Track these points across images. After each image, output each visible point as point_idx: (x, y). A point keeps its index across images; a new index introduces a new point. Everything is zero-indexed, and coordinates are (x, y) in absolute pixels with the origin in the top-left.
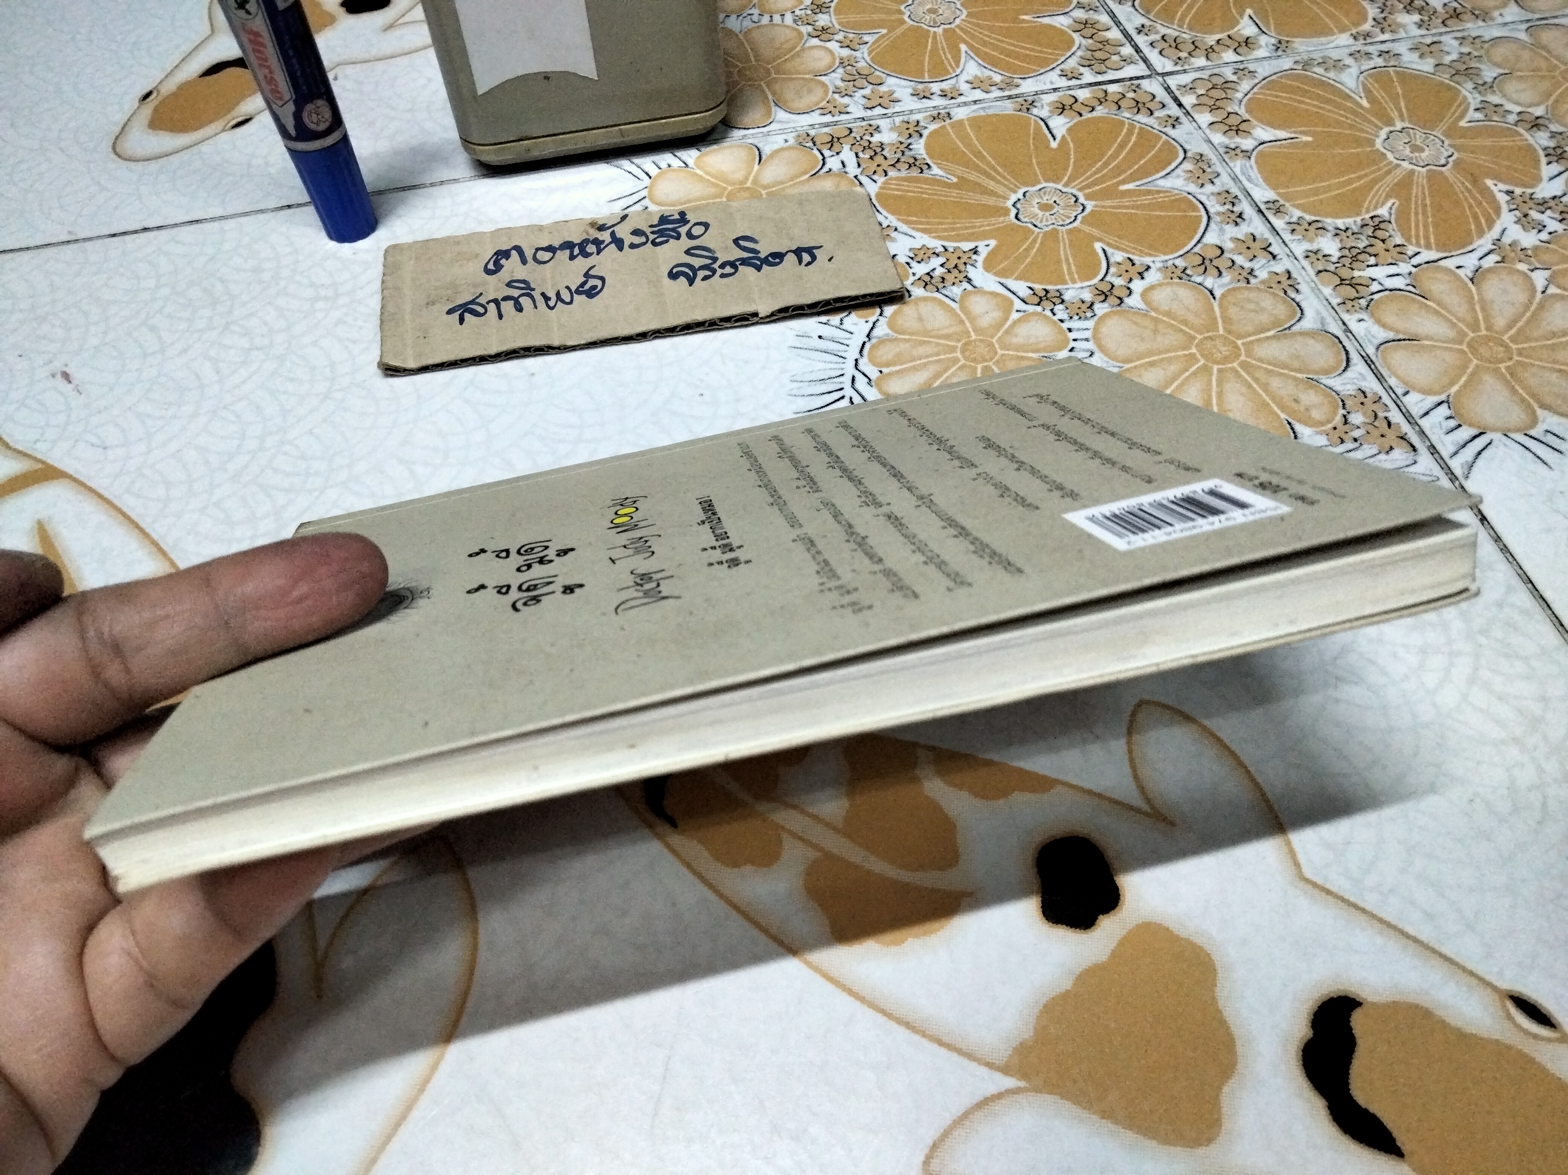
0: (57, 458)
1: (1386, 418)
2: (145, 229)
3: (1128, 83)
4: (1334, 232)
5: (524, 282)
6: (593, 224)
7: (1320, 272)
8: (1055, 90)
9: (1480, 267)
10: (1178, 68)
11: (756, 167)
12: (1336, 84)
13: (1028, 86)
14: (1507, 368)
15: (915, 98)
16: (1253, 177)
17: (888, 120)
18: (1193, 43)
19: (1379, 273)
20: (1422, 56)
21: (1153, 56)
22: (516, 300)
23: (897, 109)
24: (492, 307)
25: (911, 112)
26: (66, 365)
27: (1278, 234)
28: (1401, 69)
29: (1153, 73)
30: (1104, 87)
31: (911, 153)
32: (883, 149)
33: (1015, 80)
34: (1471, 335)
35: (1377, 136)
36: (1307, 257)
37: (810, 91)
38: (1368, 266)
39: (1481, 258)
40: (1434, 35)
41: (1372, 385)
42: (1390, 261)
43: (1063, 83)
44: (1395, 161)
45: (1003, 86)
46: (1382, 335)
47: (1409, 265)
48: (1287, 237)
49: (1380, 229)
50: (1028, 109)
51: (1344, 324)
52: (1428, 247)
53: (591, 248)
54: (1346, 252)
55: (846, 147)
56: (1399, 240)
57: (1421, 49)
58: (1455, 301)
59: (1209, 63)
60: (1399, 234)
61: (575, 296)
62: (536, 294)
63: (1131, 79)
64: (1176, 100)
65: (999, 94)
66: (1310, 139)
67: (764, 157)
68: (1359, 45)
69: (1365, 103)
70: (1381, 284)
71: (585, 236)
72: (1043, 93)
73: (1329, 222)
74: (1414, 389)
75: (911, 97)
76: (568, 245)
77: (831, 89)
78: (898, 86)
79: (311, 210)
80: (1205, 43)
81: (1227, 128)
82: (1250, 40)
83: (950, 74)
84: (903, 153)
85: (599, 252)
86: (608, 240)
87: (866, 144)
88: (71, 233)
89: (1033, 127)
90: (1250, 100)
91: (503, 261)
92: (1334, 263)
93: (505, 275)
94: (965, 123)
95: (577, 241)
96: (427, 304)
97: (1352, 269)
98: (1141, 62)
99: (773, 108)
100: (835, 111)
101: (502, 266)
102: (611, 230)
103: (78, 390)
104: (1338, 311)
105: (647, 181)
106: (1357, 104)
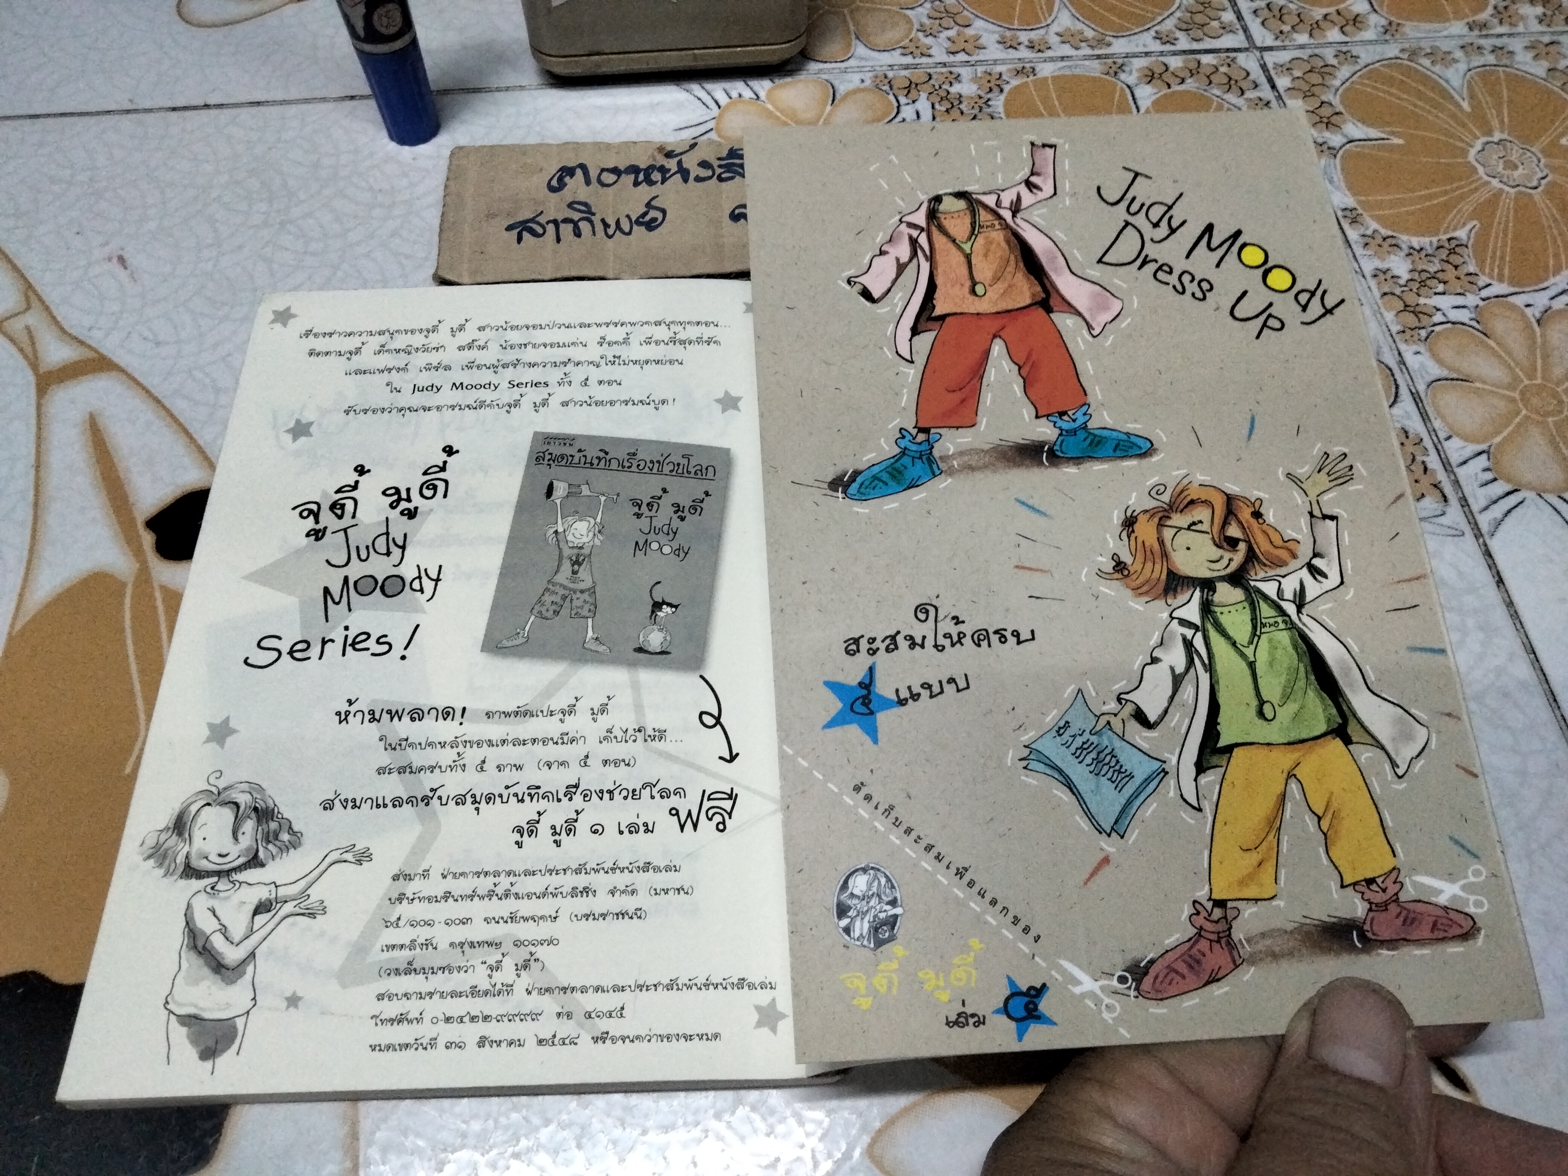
0: (110, 347)
1: (1423, 462)
2: (207, 106)
3: (1224, 55)
4: (1406, 251)
5: (585, 204)
6: (661, 149)
7: (1385, 294)
8: (1147, 54)
9: (1550, 308)
10: (1278, 43)
11: (829, 108)
12: (1441, 81)
13: (1120, 46)
14: (1555, 423)
15: (1001, 46)
16: (1335, 179)
17: (969, 68)
18: (1299, 15)
19: (1445, 302)
20: (1536, 57)
21: (1254, 26)
22: (575, 224)
23: (981, 57)
24: (551, 228)
25: (995, 62)
26: (122, 249)
27: (1350, 246)
28: (1513, 71)
29: (1251, 46)
30: (1198, 56)
31: (990, 110)
32: (961, 102)
33: (1108, 38)
34: (1526, 382)
35: (1472, 146)
36: (1375, 276)
37: (894, 25)
38: (1436, 294)
39: (1552, 298)
40: (1553, 33)
41: (1416, 425)
42: (1459, 291)
43: (1156, 46)
44: (1486, 178)
45: (1094, 43)
46: (1436, 371)
47: (1477, 298)
48: (1359, 251)
49: (1455, 253)
50: (1116, 73)
51: (1400, 354)
52: (1501, 279)
53: (656, 176)
54: (1416, 276)
55: (923, 96)
56: (1472, 269)
57: (1537, 49)
58: (1516, 343)
59: (1312, 41)
60: (1474, 261)
61: (635, 227)
62: (596, 220)
63: (1228, 50)
64: (1270, 81)
65: (1088, 51)
66: (1400, 141)
67: (838, 96)
68: (1473, 37)
69: (1465, 105)
70: (1444, 314)
71: (651, 162)
72: (1135, 56)
73: (1405, 239)
74: (1458, 435)
75: (997, 46)
76: (634, 170)
77: (916, 26)
78: (986, 30)
79: (372, 103)
80: (1312, 17)
81: (1318, 119)
82: (1359, 19)
83: (1040, 22)
84: (981, 109)
85: (664, 181)
86: (674, 168)
87: (944, 94)
88: (131, 101)
89: (1118, 94)
90: (1347, 90)
91: (567, 179)
92: (1401, 286)
93: (567, 194)
94: (1050, 82)
95: (643, 166)
96: (487, 216)
97: (1419, 295)
98: (1241, 32)
99: (854, 42)
100: (918, 52)
101: (566, 185)
102: (677, 159)
103: (132, 276)
104: (1397, 340)
105: (715, 111)
106: (1458, 106)
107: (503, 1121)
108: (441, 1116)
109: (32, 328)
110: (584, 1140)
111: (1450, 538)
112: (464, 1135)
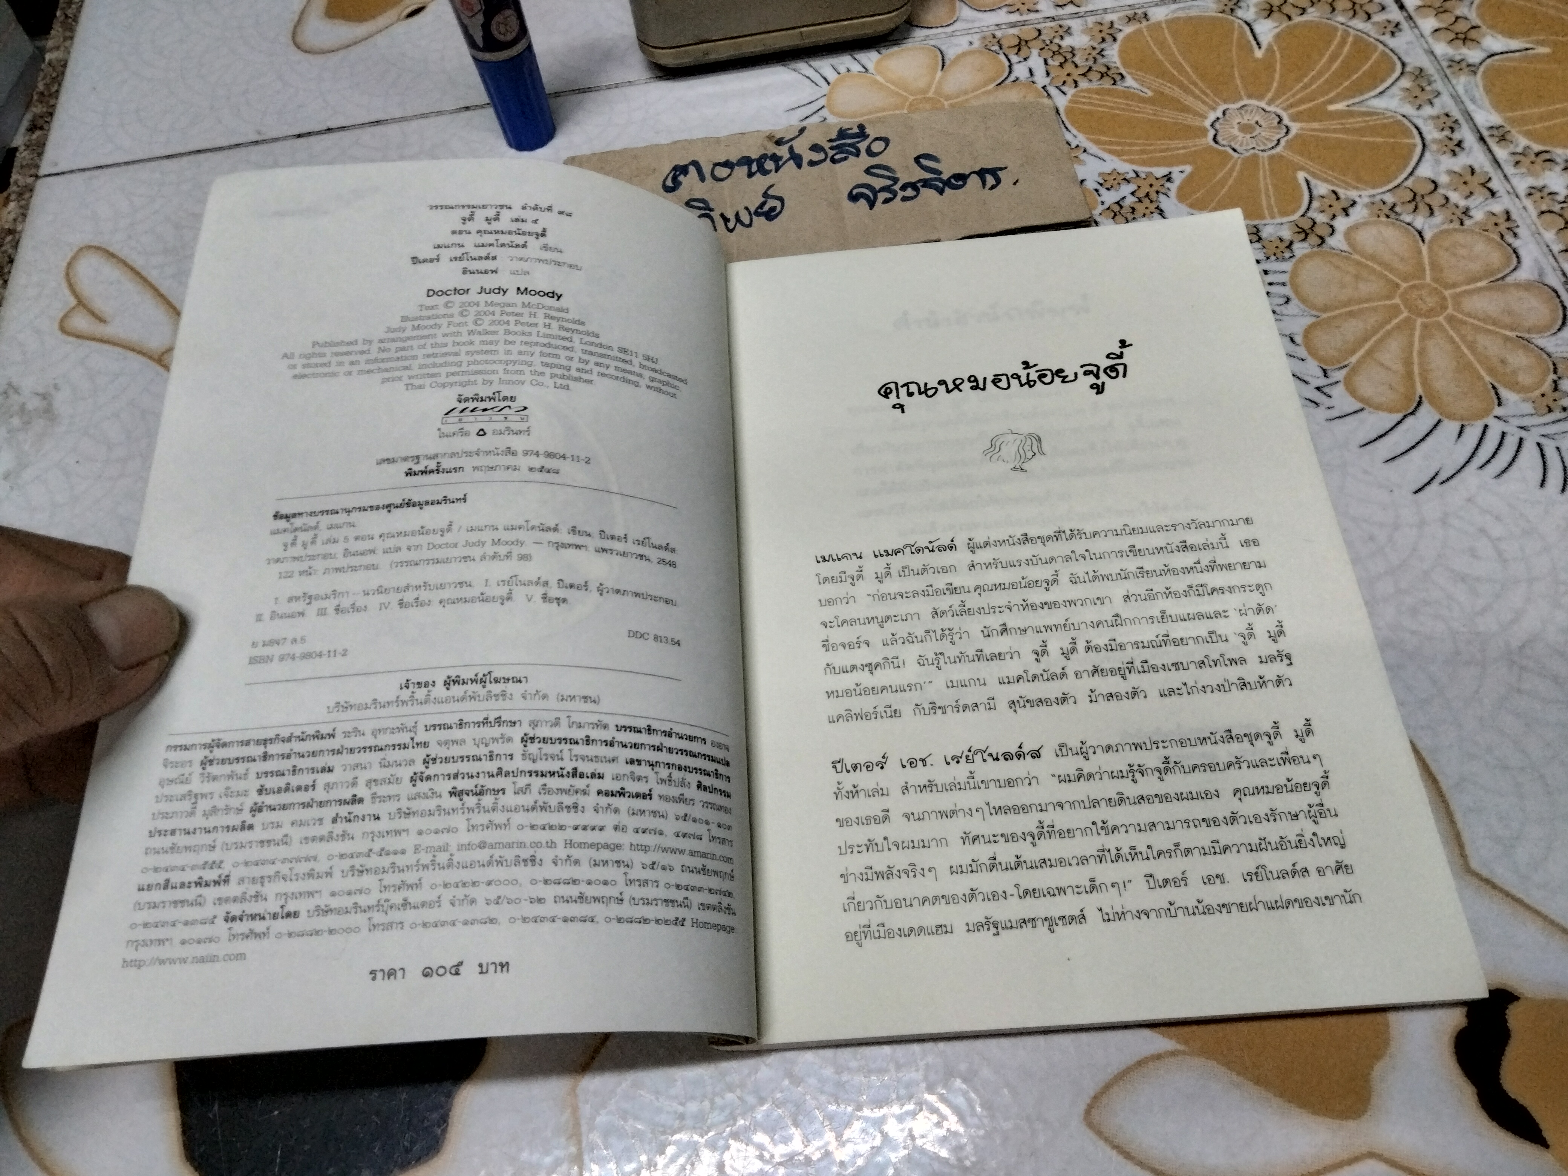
2: (329, 130)
4: (1563, 166)
5: (703, 201)
6: (770, 137)
7: (1543, 213)
11: (939, 73)
16: (1477, 96)
17: (1078, 20)
23: (1090, 8)
25: (1105, 11)
27: (1499, 166)
31: (1104, 60)
32: (1074, 55)
36: (1530, 194)
48: (1510, 170)
50: (1232, 10)
53: (769, 165)
55: (1035, 52)
61: (755, 218)
62: (716, 215)
64: (1398, 1)
66: (1546, 50)
67: (947, 63)
71: (763, 152)
73: (1560, 153)
76: (746, 161)
79: (490, 112)
81: (1454, 36)
84: (1095, 59)
85: (777, 170)
86: (787, 156)
87: (1055, 48)
88: (259, 133)
89: (1236, 33)
91: (681, 178)
92: (1560, 203)
93: (684, 193)
94: (1164, 25)
95: (755, 156)
99: (958, 4)
100: (1024, 8)
101: (681, 183)
102: (788, 145)
105: (825, 88)
107: (718, 1101)
108: (657, 1099)
110: (801, 1118)
112: (682, 1117)
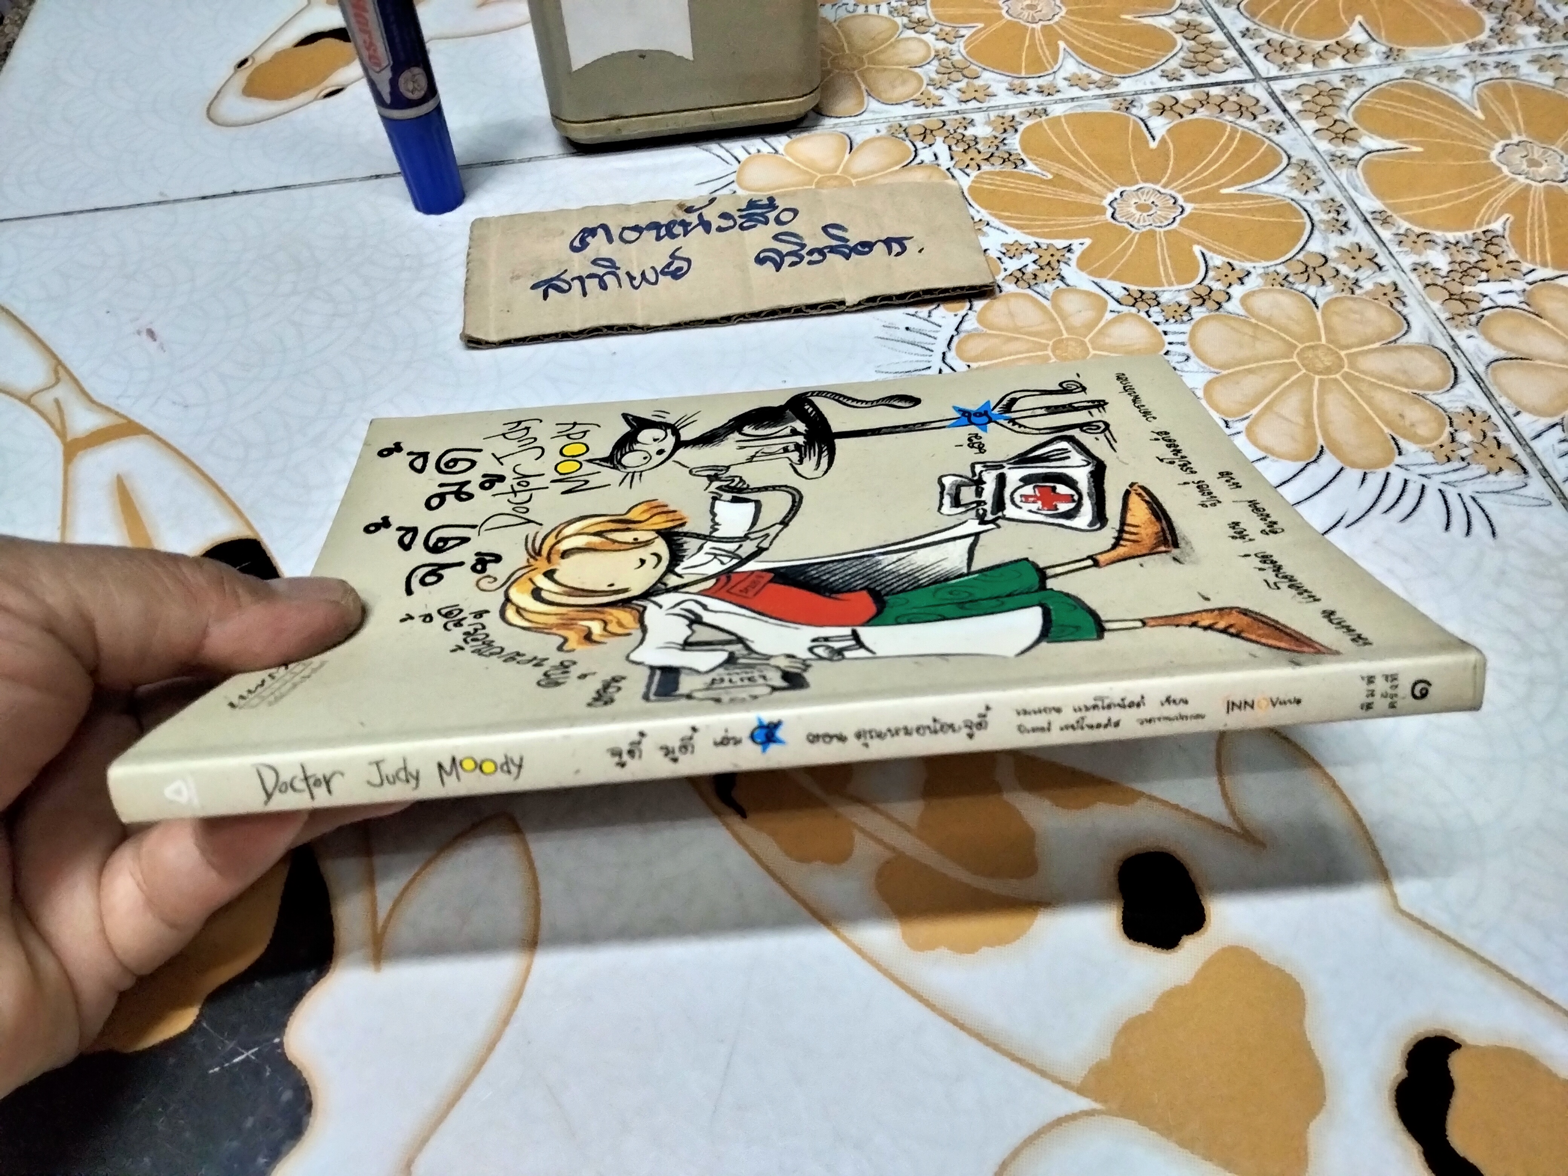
0: (139, 414)
1: (1495, 438)
2: (235, 193)
3: (1231, 86)
4: (1443, 245)
5: (609, 260)
6: (680, 206)
7: (1428, 285)
8: (1156, 90)
10: (1284, 73)
11: (847, 156)
12: (1449, 94)
13: (1127, 86)
15: (1011, 93)
16: (1359, 185)
17: (982, 114)
18: (1300, 48)
19: (1490, 289)
20: (1541, 69)
21: (1258, 60)
22: (601, 278)
23: (992, 103)
24: (576, 284)
25: (1007, 107)
26: (152, 323)
27: (1384, 244)
28: (1520, 81)
29: (1257, 77)
30: (1206, 89)
31: (1006, 148)
32: (977, 143)
33: (1115, 79)
35: (1492, 149)
36: (1415, 270)
37: (904, 82)
38: (1479, 282)
40: (1555, 47)
41: (1481, 403)
42: (1503, 277)
43: (1164, 83)
44: (1511, 175)
45: (1102, 84)
46: (1493, 352)
47: (1524, 282)
48: (1395, 249)
49: (1492, 244)
50: (1127, 108)
51: (1452, 339)
52: (1544, 265)
53: (678, 230)
54: (1456, 267)
55: (939, 140)
56: (1512, 256)
57: (1541, 62)
59: (1316, 69)
60: (1513, 250)
61: (660, 276)
62: (622, 273)
63: (1234, 82)
64: (1280, 105)
65: (1098, 92)
66: (1420, 150)
67: (855, 146)
68: (1475, 55)
69: (1480, 115)
70: (1492, 300)
71: (671, 218)
72: (1143, 92)
73: (1439, 235)
74: (1526, 410)
75: (1007, 93)
76: (655, 226)
77: (925, 81)
78: (994, 80)
79: (400, 181)
80: (1312, 49)
81: (1334, 136)
82: (1359, 48)
83: (1047, 70)
84: (998, 148)
85: (685, 234)
86: (696, 222)
87: (960, 137)
88: (161, 194)
89: (1132, 126)
90: (1357, 108)
91: (589, 239)
92: (1443, 277)
93: (590, 252)
94: (1063, 120)
95: (664, 222)
96: (512, 278)
97: (1463, 284)
98: (1245, 65)
99: (866, 98)
100: (929, 103)
101: (588, 244)
102: (698, 212)
103: (162, 347)
104: (1446, 326)
105: (736, 166)
106: (1472, 115)
109: (61, 400)
111: (1536, 508)
